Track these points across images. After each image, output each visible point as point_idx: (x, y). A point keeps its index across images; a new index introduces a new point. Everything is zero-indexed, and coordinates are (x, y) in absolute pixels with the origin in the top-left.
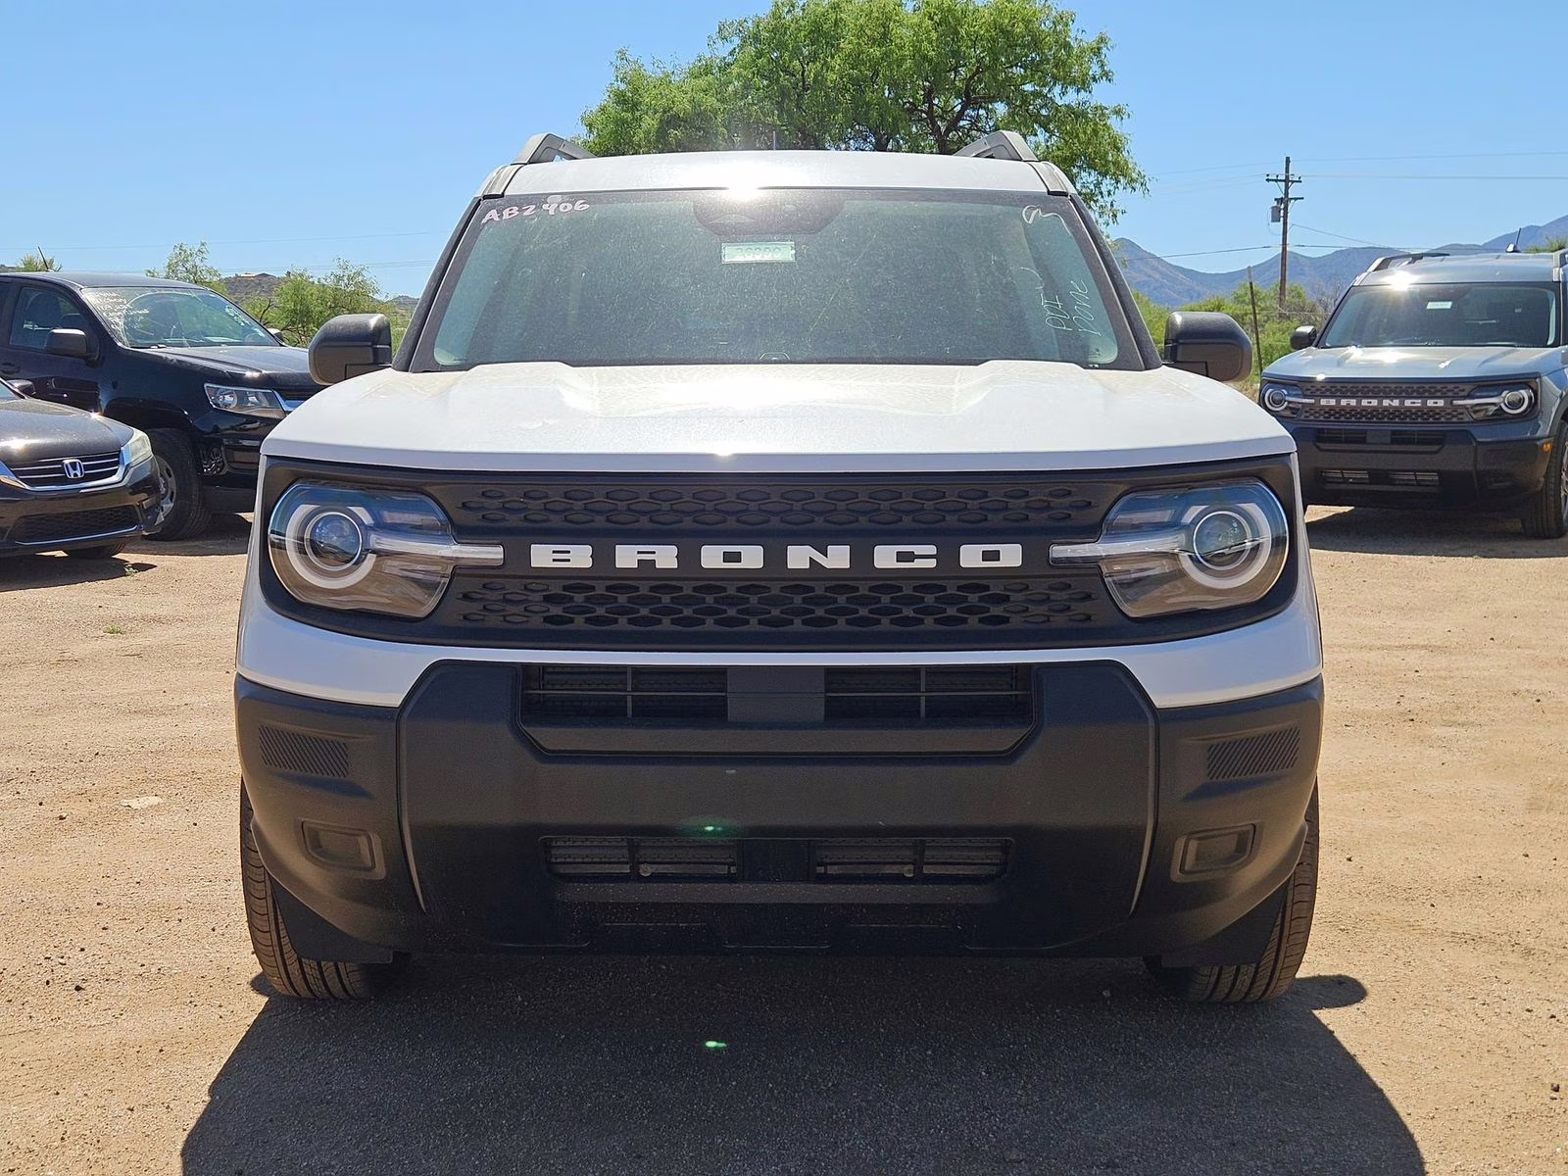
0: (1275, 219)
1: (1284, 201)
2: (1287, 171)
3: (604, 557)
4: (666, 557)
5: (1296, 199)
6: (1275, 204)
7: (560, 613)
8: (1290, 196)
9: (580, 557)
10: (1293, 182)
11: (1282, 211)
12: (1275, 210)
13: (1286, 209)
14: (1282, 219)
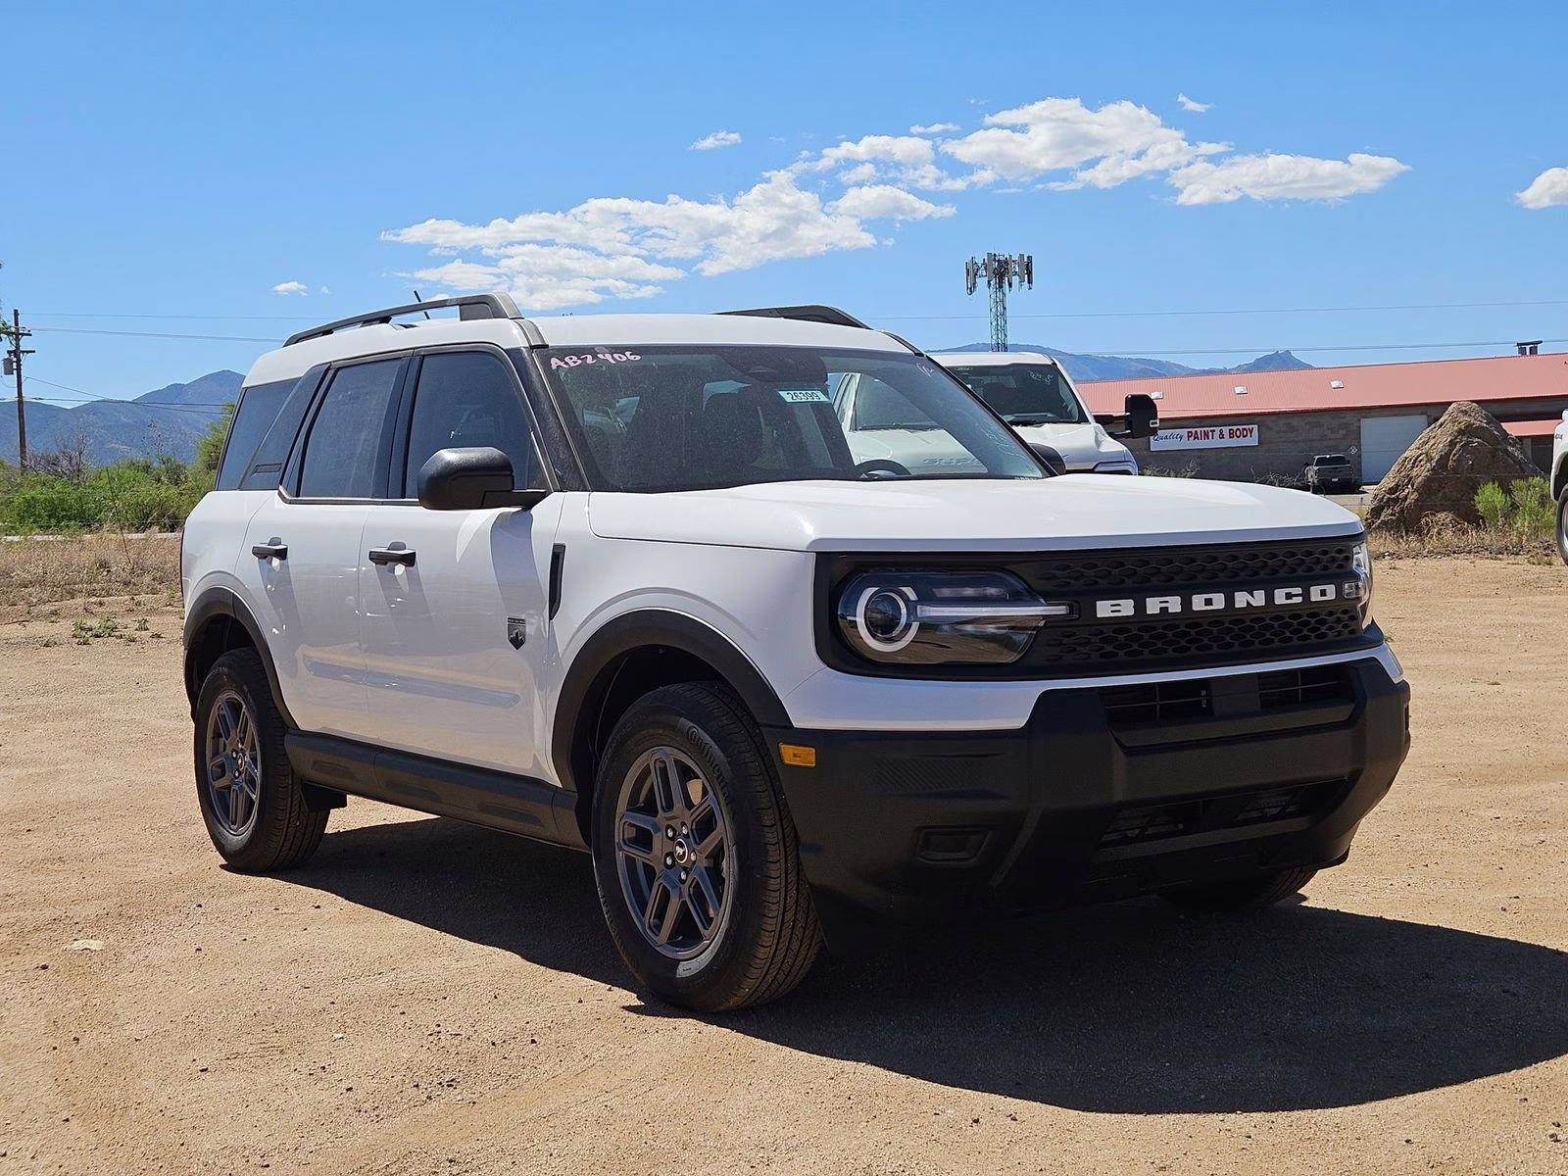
0: (9, 372)
1: (16, 352)
2: (16, 324)
3: (1140, 607)
4: (1174, 604)
5: (28, 352)
6: (7, 356)
7: (1112, 650)
8: (21, 349)
9: (1127, 607)
10: (23, 335)
11: (15, 364)
12: (8, 362)
13: (18, 362)
14: (15, 372)
